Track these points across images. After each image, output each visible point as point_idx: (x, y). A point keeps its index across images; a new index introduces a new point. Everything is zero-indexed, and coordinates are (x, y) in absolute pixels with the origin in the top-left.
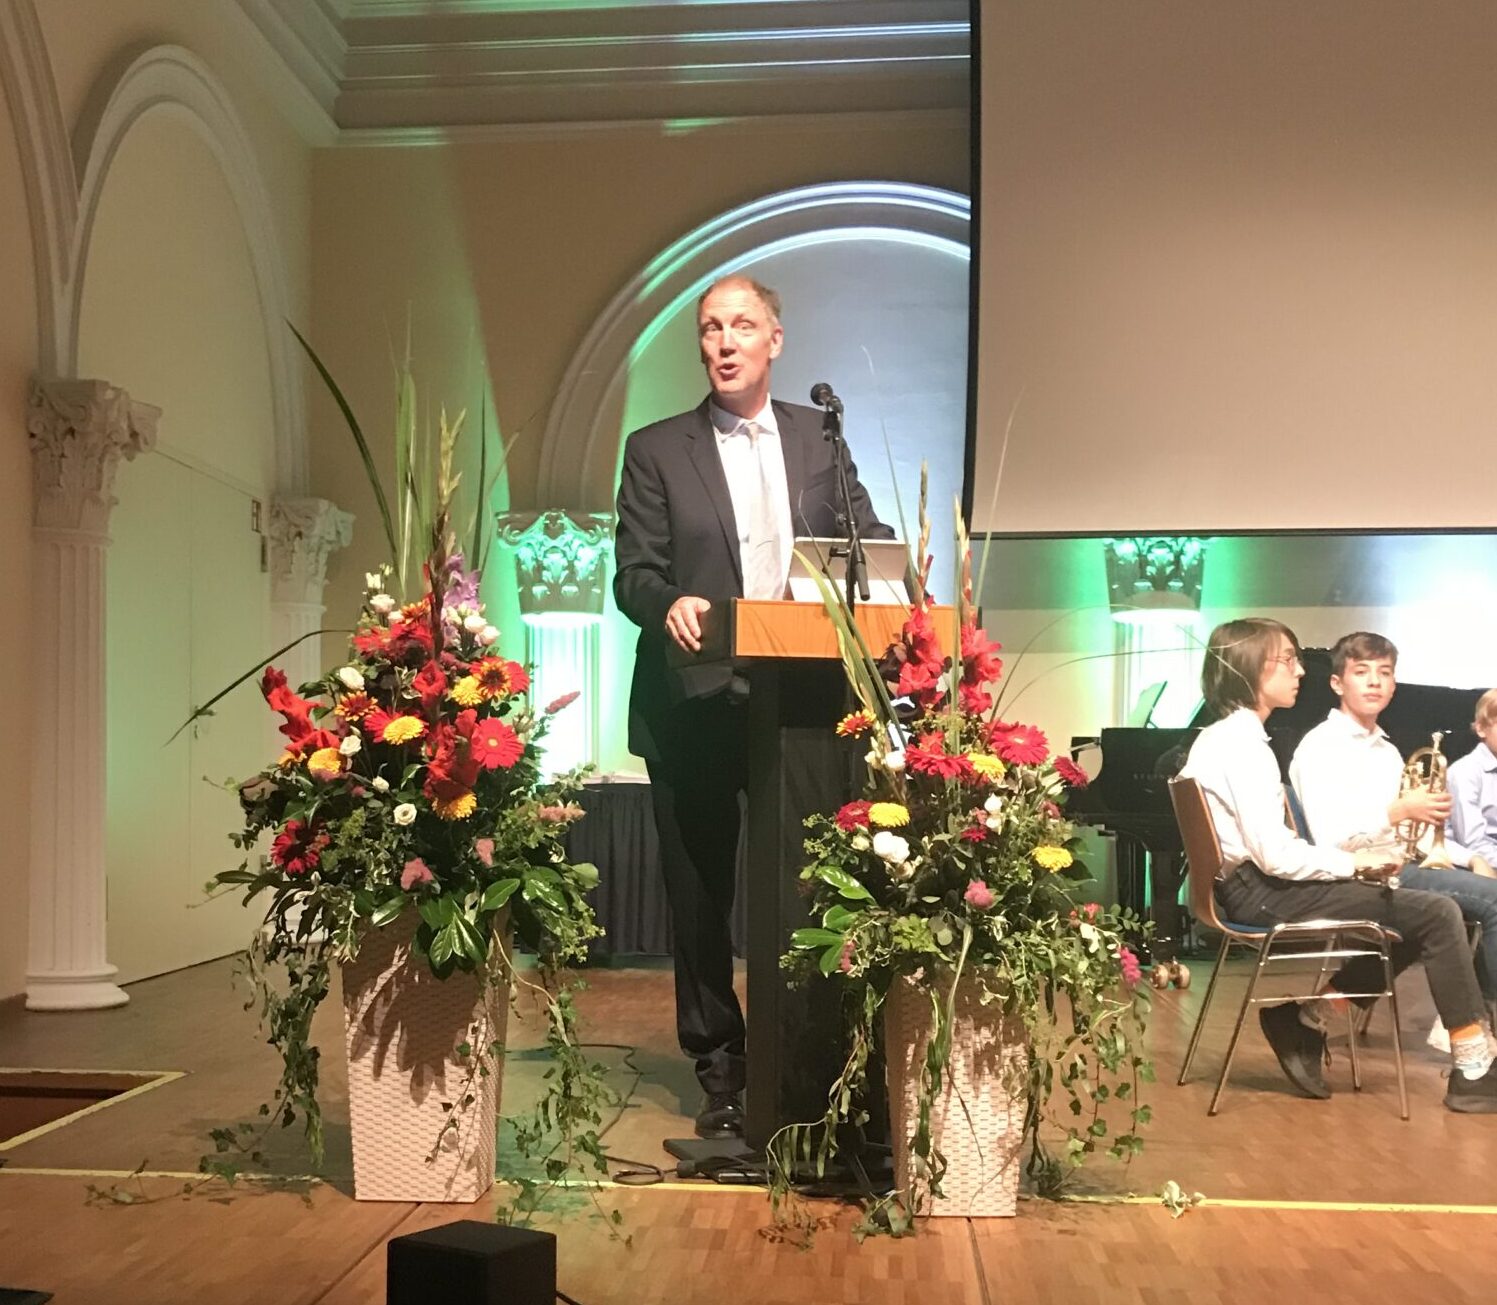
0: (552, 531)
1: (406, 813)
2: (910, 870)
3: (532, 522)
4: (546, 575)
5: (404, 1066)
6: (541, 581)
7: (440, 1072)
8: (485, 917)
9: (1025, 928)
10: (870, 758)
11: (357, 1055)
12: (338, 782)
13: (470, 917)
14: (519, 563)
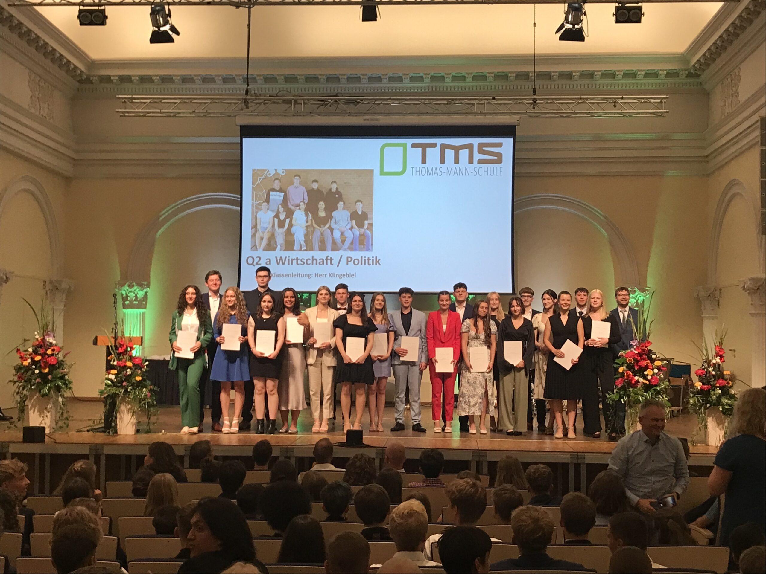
0: (130, 286)
1: (37, 371)
2: (115, 380)
3: (125, 284)
4: (129, 299)
5: (38, 411)
6: (127, 300)
7: (44, 412)
8: (50, 387)
9: (135, 390)
10: (111, 363)
11: (31, 410)
12: (27, 366)
13: (48, 388)
14: (122, 295)
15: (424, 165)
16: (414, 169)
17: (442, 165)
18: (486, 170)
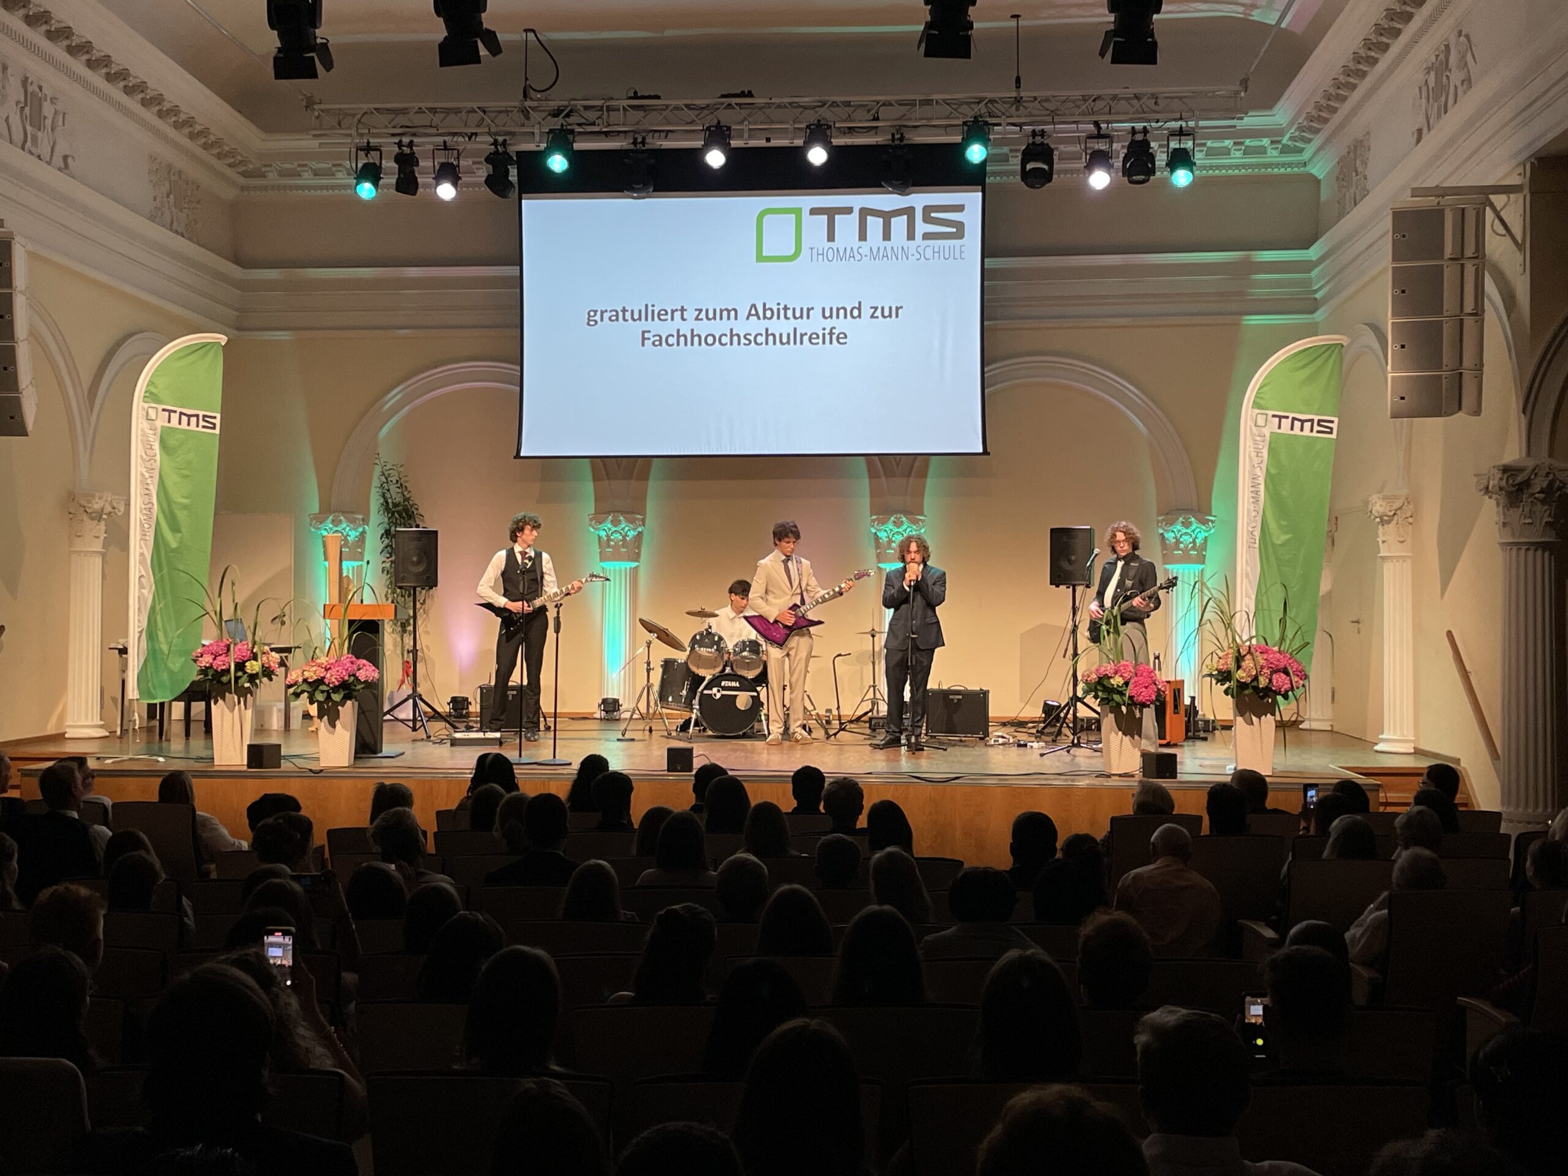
15: (831, 244)
16: (815, 251)
17: (862, 243)
18: (936, 250)
